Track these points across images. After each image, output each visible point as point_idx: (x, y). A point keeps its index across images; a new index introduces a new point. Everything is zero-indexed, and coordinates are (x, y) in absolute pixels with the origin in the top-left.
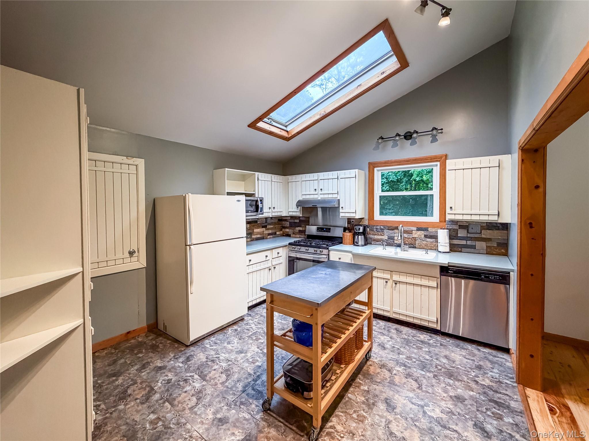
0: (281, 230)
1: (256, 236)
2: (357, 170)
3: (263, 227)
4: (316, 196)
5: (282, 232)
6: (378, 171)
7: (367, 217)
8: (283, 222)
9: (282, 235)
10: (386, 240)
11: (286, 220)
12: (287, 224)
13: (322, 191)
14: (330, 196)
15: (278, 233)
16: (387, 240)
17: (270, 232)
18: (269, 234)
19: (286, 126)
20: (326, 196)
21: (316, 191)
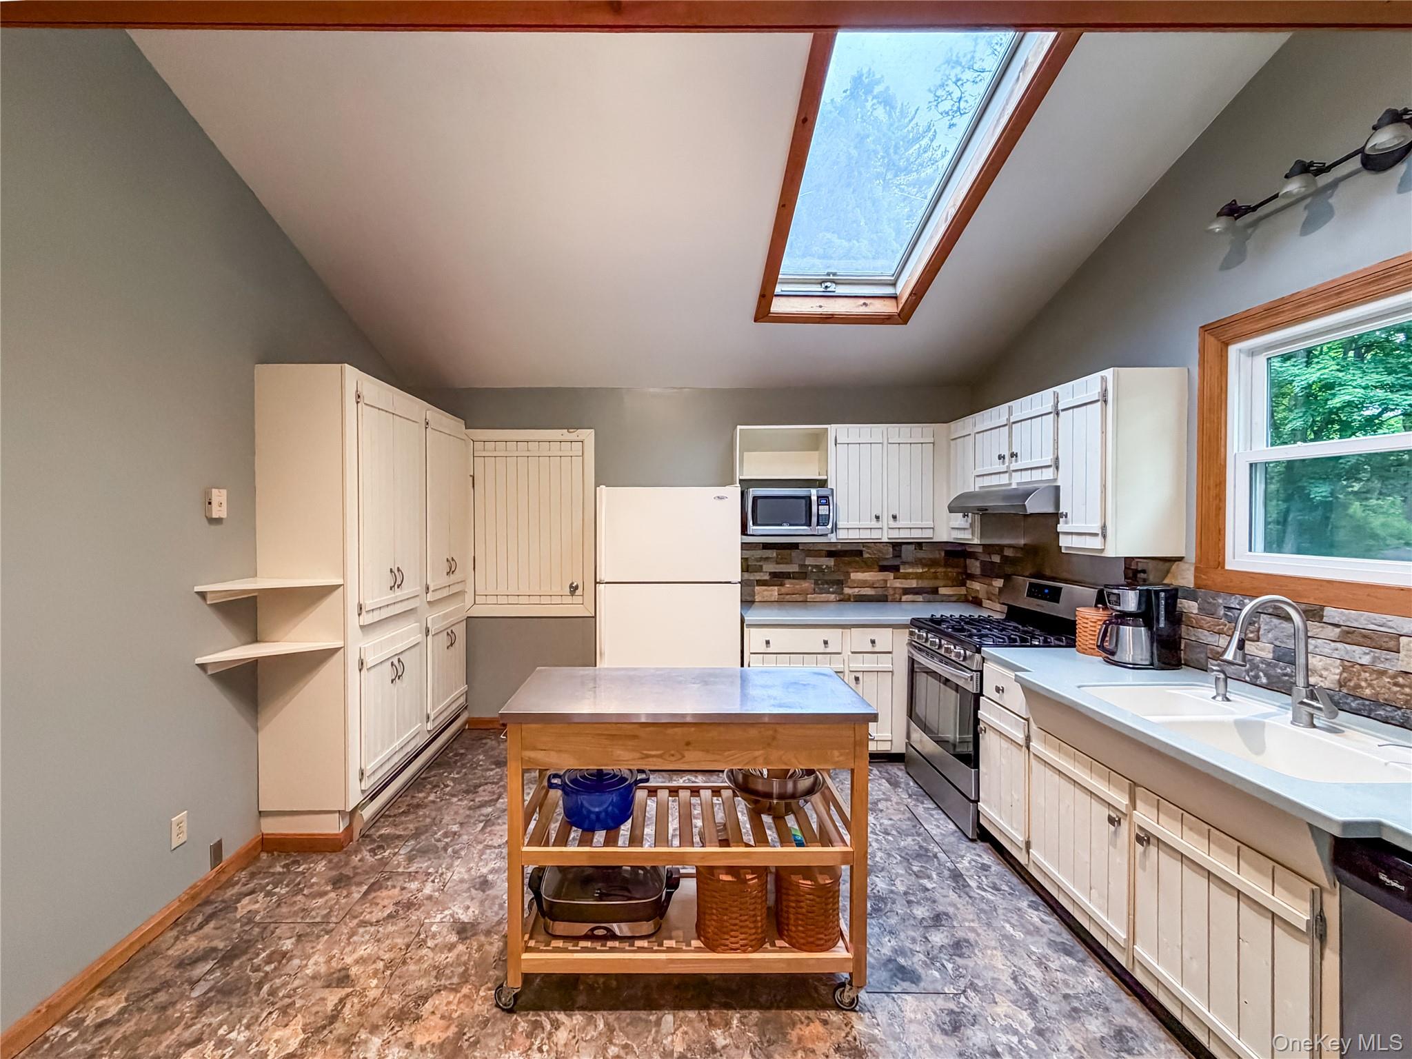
0: (963, 584)
1: (857, 590)
2: (1109, 373)
3: (883, 569)
4: (1004, 479)
5: (963, 591)
6: (1252, 353)
7: (1192, 557)
8: (968, 561)
9: (963, 598)
10: (1263, 661)
11: (972, 555)
12: (975, 567)
13: (1016, 461)
14: (1037, 476)
15: (942, 591)
16: (1268, 664)
17: (913, 584)
18: (907, 591)
19: (894, 284)
20: (1026, 477)
21: (1003, 463)
